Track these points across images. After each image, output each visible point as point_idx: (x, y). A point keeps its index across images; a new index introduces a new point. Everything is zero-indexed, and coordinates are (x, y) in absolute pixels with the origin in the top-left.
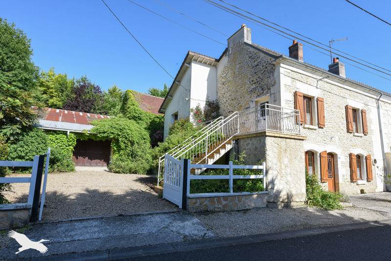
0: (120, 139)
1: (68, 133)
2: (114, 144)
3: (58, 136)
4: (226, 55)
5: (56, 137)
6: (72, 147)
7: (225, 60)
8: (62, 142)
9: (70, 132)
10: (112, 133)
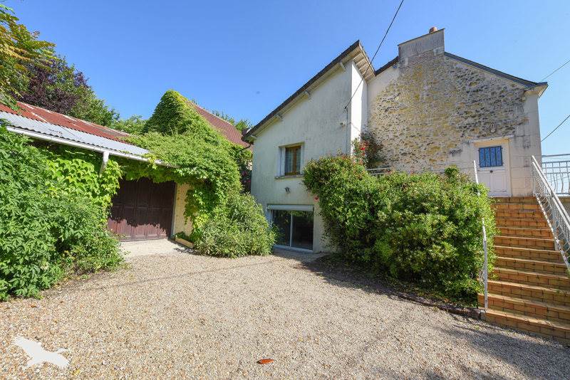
0: (219, 184)
1: (106, 158)
2: (201, 193)
3: (68, 164)
4: (395, 68)
5: (63, 165)
6: (107, 197)
7: (392, 74)
8: (84, 181)
9: (111, 157)
10: (206, 169)
